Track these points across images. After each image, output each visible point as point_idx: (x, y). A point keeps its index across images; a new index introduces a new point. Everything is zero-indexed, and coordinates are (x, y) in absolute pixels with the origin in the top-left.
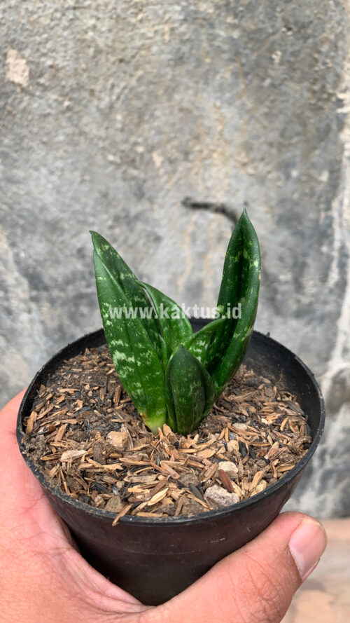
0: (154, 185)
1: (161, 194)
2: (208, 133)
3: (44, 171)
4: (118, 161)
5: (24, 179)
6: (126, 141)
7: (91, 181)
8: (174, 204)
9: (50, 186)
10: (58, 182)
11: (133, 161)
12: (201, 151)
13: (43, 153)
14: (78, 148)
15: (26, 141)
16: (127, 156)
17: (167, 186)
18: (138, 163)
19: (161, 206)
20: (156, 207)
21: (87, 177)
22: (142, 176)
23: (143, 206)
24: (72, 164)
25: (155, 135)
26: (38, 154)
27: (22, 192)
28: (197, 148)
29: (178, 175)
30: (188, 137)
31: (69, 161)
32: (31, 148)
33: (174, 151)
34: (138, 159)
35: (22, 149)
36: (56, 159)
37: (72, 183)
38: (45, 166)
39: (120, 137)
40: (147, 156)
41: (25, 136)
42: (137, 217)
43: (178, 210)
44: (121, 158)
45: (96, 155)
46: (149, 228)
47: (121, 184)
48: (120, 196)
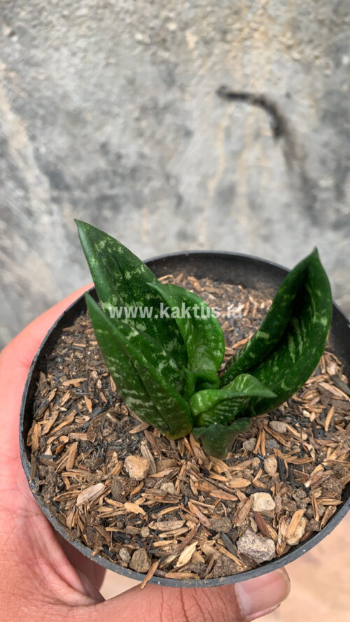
0: (187, 71)
1: (194, 82)
2: (249, 7)
3: (65, 51)
4: (147, 40)
5: (44, 61)
6: (156, 17)
7: (117, 65)
8: (208, 93)
9: (72, 70)
10: (81, 66)
11: (164, 41)
12: (241, 30)
13: (64, 29)
14: (103, 24)
15: (45, 14)
16: (158, 35)
17: (201, 72)
18: (168, 44)
19: (194, 96)
20: (187, 97)
21: (112, 60)
22: (173, 59)
23: (173, 94)
24: (96, 43)
25: (190, 8)
26: (58, 31)
27: (42, 77)
28: (237, 26)
29: (213, 59)
30: (227, 11)
31: (93, 40)
32: (51, 22)
33: (210, 29)
34: (169, 38)
35: (41, 24)
36: (79, 37)
37: (96, 66)
38: (66, 45)
39: (150, 10)
40: (179, 34)
41: (43, 9)
42: (166, 108)
43: (212, 100)
44: (151, 37)
45: (123, 32)
46: (179, 122)
47: (149, 69)
48: (148, 83)
